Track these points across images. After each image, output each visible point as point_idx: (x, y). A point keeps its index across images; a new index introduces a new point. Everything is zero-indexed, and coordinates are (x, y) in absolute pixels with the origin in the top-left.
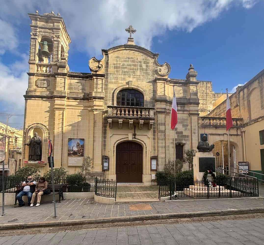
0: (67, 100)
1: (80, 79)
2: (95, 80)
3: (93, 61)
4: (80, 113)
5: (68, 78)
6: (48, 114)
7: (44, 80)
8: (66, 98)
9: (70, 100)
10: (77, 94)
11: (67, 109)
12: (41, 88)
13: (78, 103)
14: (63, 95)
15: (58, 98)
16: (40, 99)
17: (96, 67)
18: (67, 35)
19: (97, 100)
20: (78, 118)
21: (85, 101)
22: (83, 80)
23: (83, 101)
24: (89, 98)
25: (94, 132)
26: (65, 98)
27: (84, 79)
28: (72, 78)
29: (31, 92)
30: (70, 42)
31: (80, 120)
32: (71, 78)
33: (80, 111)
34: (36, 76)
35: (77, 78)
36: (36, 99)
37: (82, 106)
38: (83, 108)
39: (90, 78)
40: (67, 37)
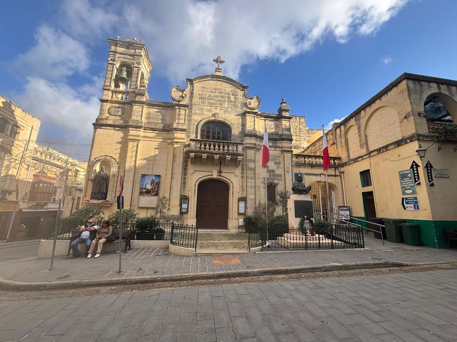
0: (144, 131)
1: (160, 108)
2: (177, 110)
3: (176, 90)
4: (157, 146)
5: (147, 107)
6: (119, 146)
7: (119, 107)
8: (143, 128)
9: (147, 131)
10: (156, 125)
11: (143, 140)
12: (114, 116)
13: (156, 135)
14: (140, 125)
15: (133, 127)
16: (112, 128)
17: (179, 97)
18: (149, 62)
19: (178, 132)
20: (155, 151)
21: (164, 133)
22: (164, 109)
23: (162, 132)
24: (169, 130)
25: (172, 167)
26: (141, 128)
27: (165, 109)
28: (151, 107)
29: (102, 120)
30: (152, 69)
31: (157, 153)
32: (149, 107)
33: (158, 144)
34: (109, 103)
35: (157, 107)
36: (108, 128)
37: (161, 138)
38: (161, 140)
39: (172, 108)
40: (149, 64)
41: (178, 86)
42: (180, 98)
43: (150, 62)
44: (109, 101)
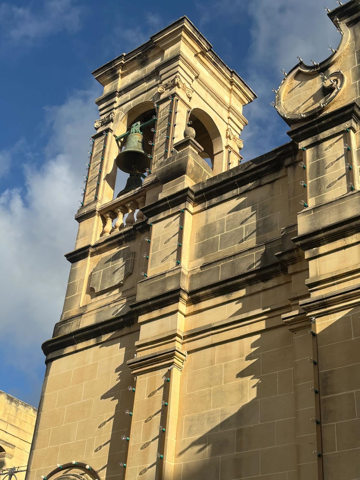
0: (193, 308)
1: (244, 188)
2: (309, 153)
3: (296, 82)
4: (248, 358)
5: (199, 207)
7: (115, 257)
8: (185, 297)
9: (204, 305)
10: (233, 263)
11: (189, 353)
12: (104, 296)
13: (240, 306)
14: (171, 287)
16: (92, 342)
17: (312, 101)
18: (228, 75)
19: (323, 249)
20: (241, 388)
21: (270, 284)
22: (260, 186)
23: (261, 286)
24: (285, 257)
26: (176, 300)
27: (265, 180)
28: (214, 201)
29: (66, 326)
31: (251, 395)
32: (207, 204)
33: (253, 346)
34: (92, 255)
35: (235, 192)
36: (80, 346)
37: (260, 311)
38: (261, 325)
39: (288, 161)
40: (232, 83)
41: (301, 64)
42: (316, 101)
43: (232, 73)
44: (91, 250)
